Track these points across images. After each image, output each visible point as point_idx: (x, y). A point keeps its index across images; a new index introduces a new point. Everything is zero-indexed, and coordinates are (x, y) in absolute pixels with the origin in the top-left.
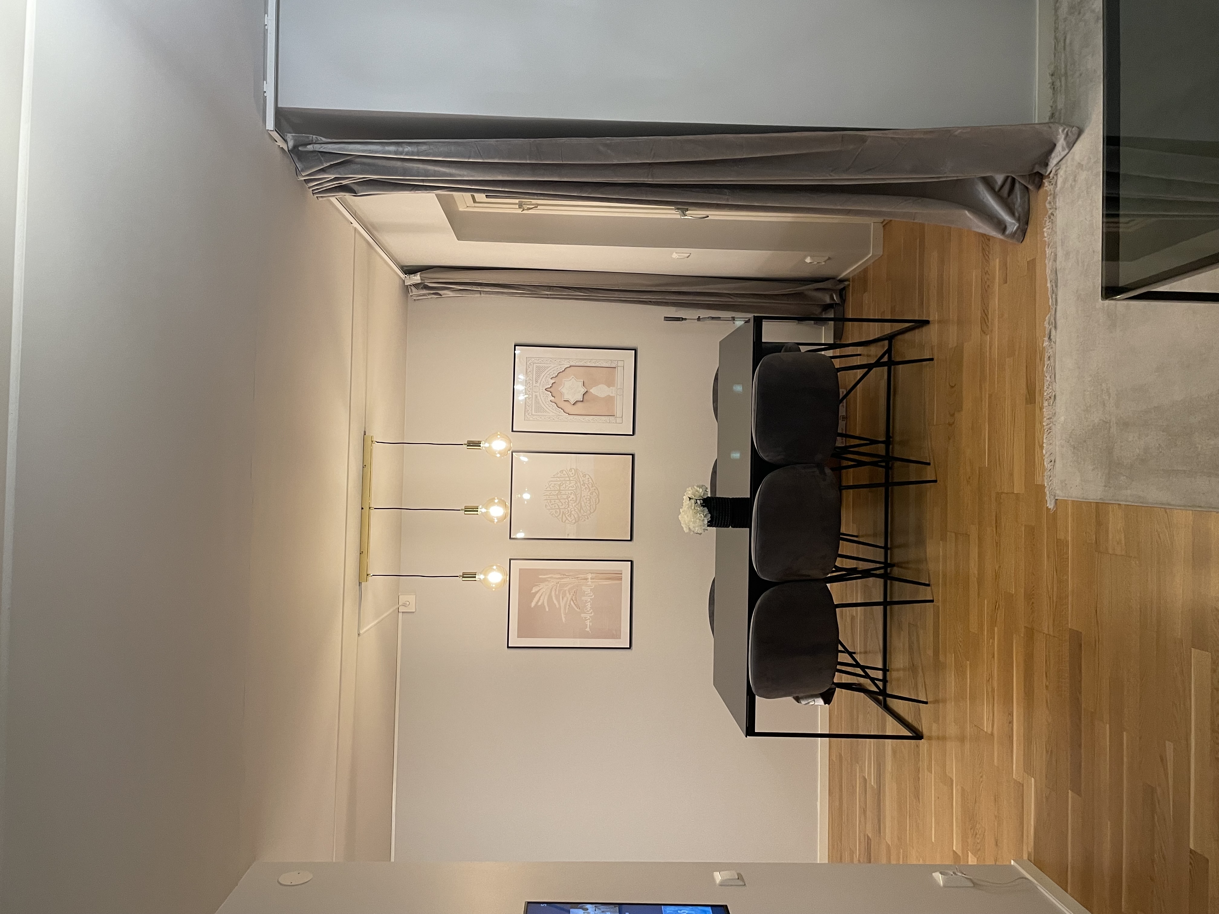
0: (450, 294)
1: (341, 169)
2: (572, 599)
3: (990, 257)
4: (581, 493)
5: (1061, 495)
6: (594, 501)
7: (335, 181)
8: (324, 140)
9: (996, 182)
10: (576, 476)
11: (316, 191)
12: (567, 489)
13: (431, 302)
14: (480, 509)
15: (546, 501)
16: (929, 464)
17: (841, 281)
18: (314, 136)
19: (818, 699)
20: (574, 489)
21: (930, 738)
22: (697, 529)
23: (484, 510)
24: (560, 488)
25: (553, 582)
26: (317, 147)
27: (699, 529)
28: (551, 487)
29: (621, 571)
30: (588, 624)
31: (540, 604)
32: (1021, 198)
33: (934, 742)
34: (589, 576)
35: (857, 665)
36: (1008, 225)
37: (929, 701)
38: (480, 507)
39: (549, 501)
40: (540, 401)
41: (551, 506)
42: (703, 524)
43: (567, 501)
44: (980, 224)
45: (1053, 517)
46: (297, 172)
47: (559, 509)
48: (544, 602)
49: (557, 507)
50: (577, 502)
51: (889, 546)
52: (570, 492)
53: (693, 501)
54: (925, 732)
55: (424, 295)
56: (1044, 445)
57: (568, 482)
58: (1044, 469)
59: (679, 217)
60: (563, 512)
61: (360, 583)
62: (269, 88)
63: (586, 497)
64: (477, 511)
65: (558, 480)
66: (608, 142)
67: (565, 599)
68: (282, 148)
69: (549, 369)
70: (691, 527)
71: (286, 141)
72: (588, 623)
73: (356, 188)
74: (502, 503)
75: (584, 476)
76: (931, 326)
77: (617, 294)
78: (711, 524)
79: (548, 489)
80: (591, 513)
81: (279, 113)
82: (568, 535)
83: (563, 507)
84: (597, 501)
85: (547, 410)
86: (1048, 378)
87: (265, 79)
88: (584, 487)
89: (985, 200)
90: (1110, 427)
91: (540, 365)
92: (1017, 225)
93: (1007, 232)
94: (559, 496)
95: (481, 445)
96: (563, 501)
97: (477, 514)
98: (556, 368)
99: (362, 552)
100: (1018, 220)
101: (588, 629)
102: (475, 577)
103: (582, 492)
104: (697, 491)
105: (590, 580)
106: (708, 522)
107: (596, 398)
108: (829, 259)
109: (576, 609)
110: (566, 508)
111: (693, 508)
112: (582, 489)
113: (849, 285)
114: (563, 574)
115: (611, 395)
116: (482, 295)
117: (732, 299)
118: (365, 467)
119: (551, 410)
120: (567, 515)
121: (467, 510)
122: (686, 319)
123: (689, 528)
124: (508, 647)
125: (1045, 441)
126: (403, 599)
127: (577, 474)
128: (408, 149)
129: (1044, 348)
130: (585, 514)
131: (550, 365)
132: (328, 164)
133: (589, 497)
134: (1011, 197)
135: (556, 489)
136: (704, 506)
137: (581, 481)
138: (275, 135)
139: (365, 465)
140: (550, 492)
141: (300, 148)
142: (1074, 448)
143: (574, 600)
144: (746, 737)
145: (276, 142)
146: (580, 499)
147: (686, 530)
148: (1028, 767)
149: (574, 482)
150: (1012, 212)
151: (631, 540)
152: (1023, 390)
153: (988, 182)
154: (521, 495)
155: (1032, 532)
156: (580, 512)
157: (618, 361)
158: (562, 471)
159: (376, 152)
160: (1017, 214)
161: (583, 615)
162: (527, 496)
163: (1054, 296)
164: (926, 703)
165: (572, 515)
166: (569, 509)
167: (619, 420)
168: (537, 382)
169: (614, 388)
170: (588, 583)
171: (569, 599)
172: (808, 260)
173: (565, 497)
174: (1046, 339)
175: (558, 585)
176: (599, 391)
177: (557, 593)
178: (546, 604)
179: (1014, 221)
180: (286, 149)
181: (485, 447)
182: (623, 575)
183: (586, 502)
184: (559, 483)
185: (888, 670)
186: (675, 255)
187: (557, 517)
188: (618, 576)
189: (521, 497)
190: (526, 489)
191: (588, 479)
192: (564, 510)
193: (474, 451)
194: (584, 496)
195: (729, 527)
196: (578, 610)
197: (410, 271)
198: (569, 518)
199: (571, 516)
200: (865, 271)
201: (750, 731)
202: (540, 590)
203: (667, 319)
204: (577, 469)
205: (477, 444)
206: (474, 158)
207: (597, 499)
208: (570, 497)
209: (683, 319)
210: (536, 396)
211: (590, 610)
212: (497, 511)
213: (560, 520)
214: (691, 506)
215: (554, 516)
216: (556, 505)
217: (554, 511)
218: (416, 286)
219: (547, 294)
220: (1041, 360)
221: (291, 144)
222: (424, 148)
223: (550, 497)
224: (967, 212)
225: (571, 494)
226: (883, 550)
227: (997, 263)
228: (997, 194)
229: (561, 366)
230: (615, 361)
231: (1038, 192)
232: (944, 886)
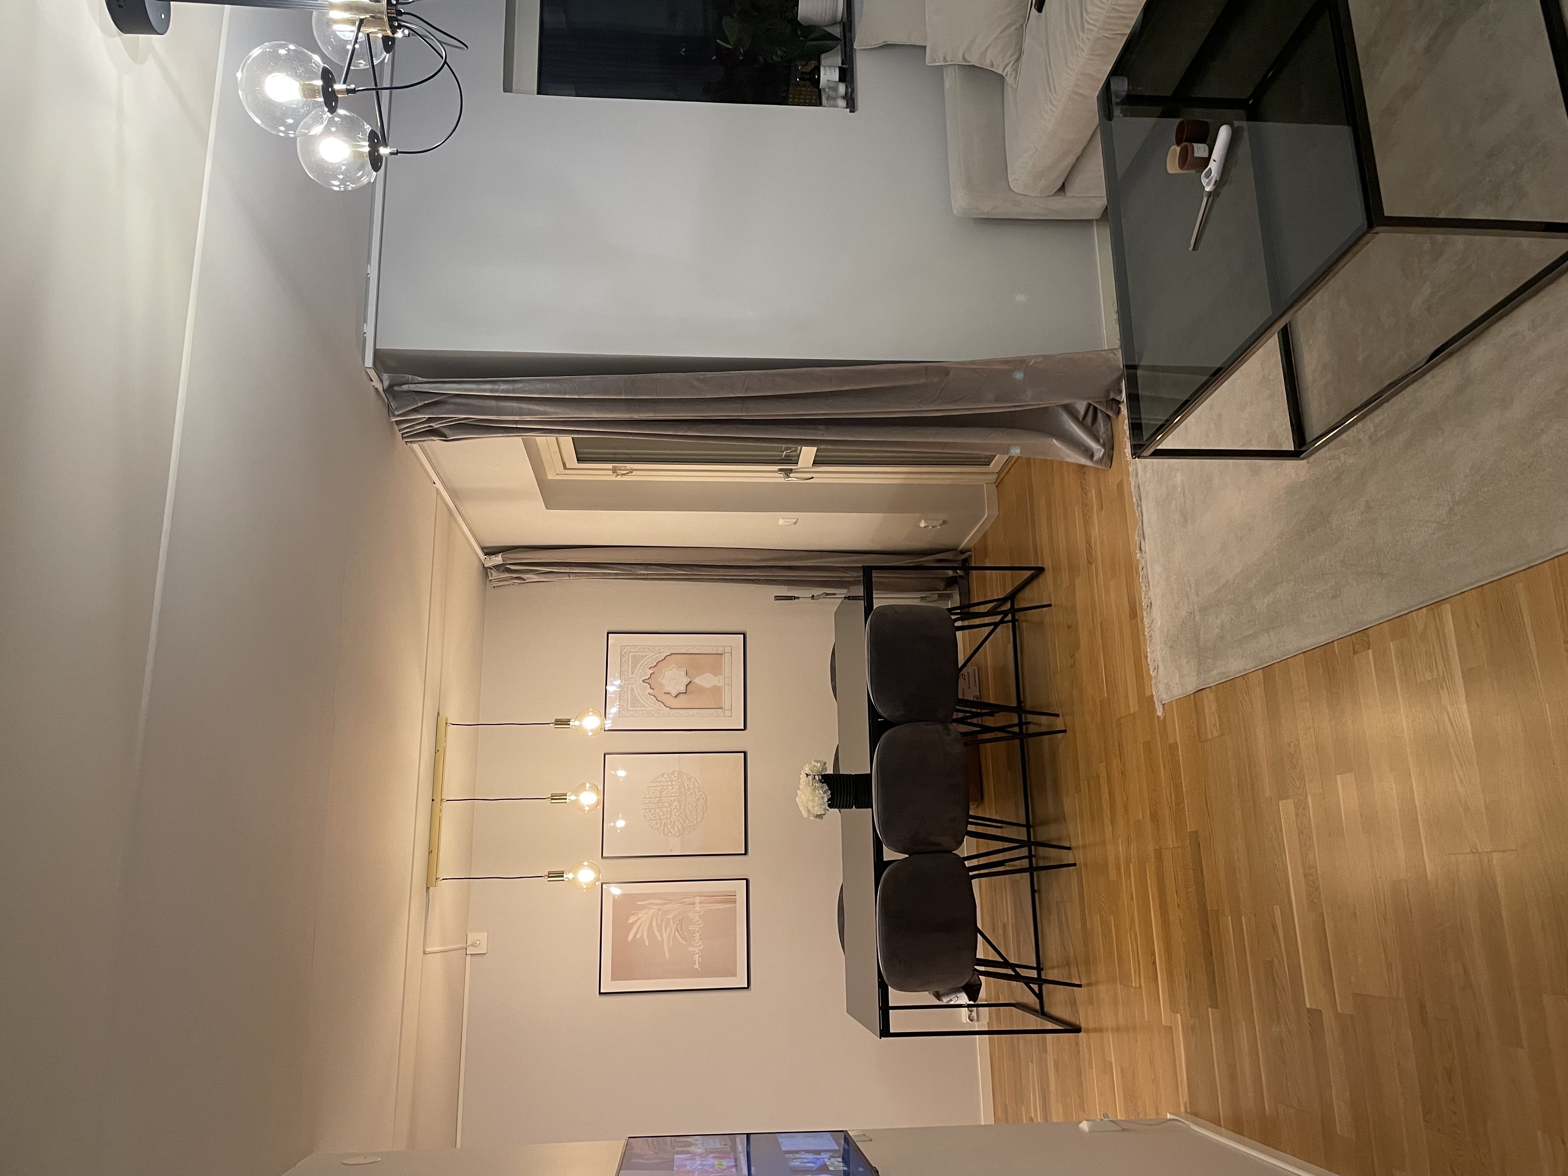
0: (536, 578)
1: (434, 409)
2: (677, 929)
3: (1087, 488)
4: (686, 798)
5: (1166, 698)
6: (701, 809)
7: (427, 424)
8: (420, 379)
9: (1079, 412)
10: (680, 779)
11: (406, 435)
12: (669, 795)
13: (513, 591)
14: (569, 796)
15: (644, 811)
16: (1058, 715)
17: (963, 552)
18: (410, 376)
20: (677, 795)
21: (1088, 1031)
22: (816, 809)
23: (573, 798)
24: (661, 795)
25: (654, 909)
26: (412, 387)
27: (819, 809)
28: (650, 793)
29: (735, 892)
30: (697, 959)
31: (638, 937)
32: (1104, 426)
33: (1091, 1034)
34: (697, 900)
35: (1006, 964)
36: (1095, 452)
37: (1083, 983)
38: (569, 794)
39: (648, 810)
40: (637, 694)
41: (651, 817)
42: (823, 802)
43: (669, 810)
44: (1069, 452)
45: (1164, 723)
46: (390, 412)
47: (660, 819)
48: (643, 934)
49: (658, 818)
50: (682, 810)
51: (1031, 824)
52: (672, 799)
53: (810, 777)
54: (1083, 1026)
55: (505, 580)
56: (1148, 655)
57: (670, 787)
58: (1151, 678)
59: (783, 480)
60: (665, 823)
61: (428, 888)
62: (369, 329)
63: (692, 804)
64: (566, 799)
65: (659, 784)
66: (702, 377)
67: (668, 930)
68: (376, 389)
69: (647, 657)
70: (810, 808)
71: (382, 381)
72: (697, 957)
73: (446, 431)
74: (594, 788)
75: (689, 779)
76: (1046, 572)
77: (721, 572)
78: (833, 803)
79: (647, 796)
80: (697, 822)
81: (377, 353)
82: (671, 850)
83: (665, 816)
84: (705, 810)
85: (646, 705)
86: (1144, 588)
87: (365, 321)
88: (689, 793)
89: (1070, 430)
90: (1195, 616)
91: (636, 654)
92: (1103, 450)
93: (1095, 459)
94: (660, 804)
95: (571, 723)
96: (664, 810)
97: (566, 802)
98: (655, 656)
99: (432, 852)
100: (1104, 446)
101: (697, 966)
102: (563, 876)
103: (688, 798)
104: (815, 766)
105: (697, 904)
106: (829, 800)
107: (701, 690)
108: (944, 522)
109: (681, 940)
110: (669, 819)
111: (811, 784)
112: (687, 795)
113: (970, 556)
114: (665, 898)
115: (718, 685)
116: (571, 578)
117: (846, 573)
118: (438, 752)
119: (650, 704)
120: (669, 827)
121: (553, 797)
122: (798, 598)
123: (809, 811)
124: (600, 993)
125: (1148, 650)
126: (472, 937)
127: (681, 778)
128: (503, 387)
129: (1138, 560)
130: (691, 824)
131: (648, 653)
132: (423, 403)
133: (695, 804)
134: (1095, 426)
135: (656, 796)
136: (823, 783)
137: (686, 784)
138: (372, 373)
139: (438, 751)
140: (649, 799)
141: (396, 388)
142: (1171, 647)
143: (679, 930)
144: (880, 1038)
145: (372, 381)
146: (685, 807)
147: (805, 814)
149: (677, 786)
150: (1097, 439)
151: (746, 854)
152: (1127, 609)
153: (1070, 410)
155: (1149, 747)
156: (685, 821)
157: (725, 646)
158: (662, 775)
159: (472, 390)
160: (1101, 441)
161: (691, 949)
163: (1139, 509)
164: (1080, 986)
165: (676, 827)
166: (671, 819)
167: (728, 713)
168: (633, 673)
169: (721, 677)
170: (696, 909)
171: (674, 929)
172: (923, 524)
173: (667, 805)
174: (1138, 551)
175: (660, 913)
176: (705, 680)
177: (659, 922)
178: (645, 937)
179: (1099, 447)
180: (381, 389)
181: (575, 726)
182: (737, 897)
183: (692, 810)
184: (659, 788)
185: (1042, 969)
186: (781, 522)
187: (657, 829)
188: (730, 898)
191: (694, 782)
192: (665, 821)
193: (562, 730)
194: (689, 804)
195: (852, 808)
196: (685, 943)
197: (490, 552)
198: (672, 830)
199: (673, 829)
200: (985, 536)
201: (885, 1032)
202: (638, 919)
203: (778, 598)
204: (680, 772)
205: (566, 722)
206: (569, 394)
207: (705, 806)
208: (672, 805)
209: (795, 598)
210: (632, 689)
211: (699, 942)
212: (588, 798)
213: (662, 832)
214: (809, 783)
215: (654, 828)
216: (656, 815)
217: (654, 822)
218: (497, 567)
219: (644, 574)
220: (1137, 573)
221: (386, 383)
222: (519, 386)
223: (650, 805)
224: (1054, 440)
225: (674, 802)
226: (1025, 829)
227: (1093, 493)
228: (1081, 423)
229: (661, 654)
230: (722, 646)
231: (1117, 417)
232: (1091, 1132)
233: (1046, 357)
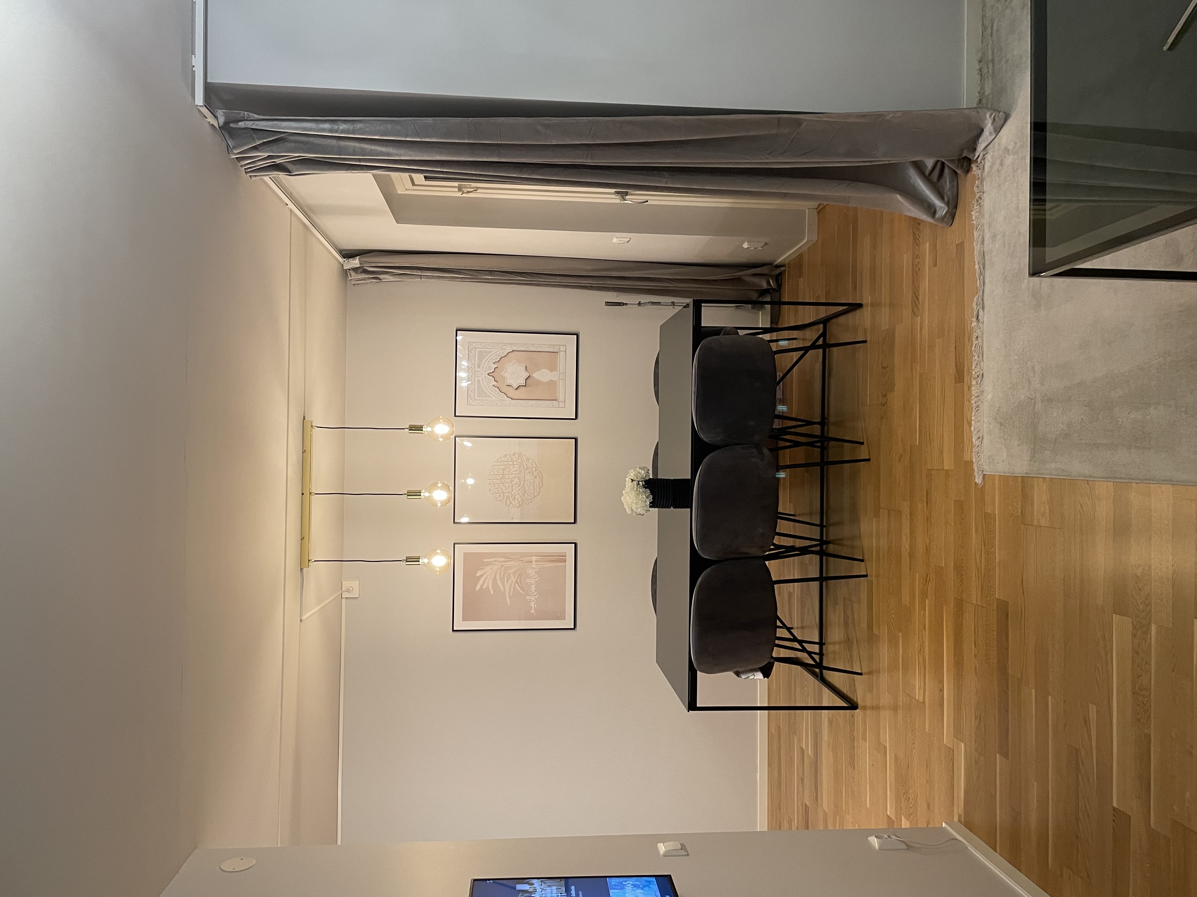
0: (391, 278)
1: (274, 147)
2: (517, 582)
3: (920, 240)
4: (525, 476)
5: (988, 470)
6: (538, 485)
7: (268, 160)
8: (256, 116)
9: (926, 167)
10: (520, 460)
11: (249, 170)
12: (510, 473)
13: (371, 287)
14: (423, 493)
15: (490, 485)
16: (862, 443)
17: (778, 266)
18: (246, 113)
19: (757, 673)
20: (518, 472)
21: (864, 708)
22: (639, 510)
23: (427, 494)
24: (503, 472)
25: (497, 565)
26: (249, 124)
27: (642, 511)
28: (495, 471)
29: (566, 553)
30: (533, 605)
31: (484, 587)
32: (950, 183)
33: (868, 712)
34: (534, 558)
35: (795, 639)
36: (937, 209)
37: (863, 672)
38: (423, 491)
39: (492, 485)
40: (482, 385)
41: (495, 490)
42: (646, 504)
43: (511, 485)
44: (911, 208)
45: (981, 491)
46: (229, 150)
47: (503, 492)
48: (488, 585)
49: (501, 491)
50: (521, 486)
51: (824, 524)
52: (513, 476)
53: (635, 483)
54: (860, 703)
55: (364, 279)
56: (973, 422)
57: (512, 466)
58: (972, 445)
59: (618, 201)
60: (507, 496)
61: (301, 569)
62: (198, 62)
63: (530, 481)
64: (420, 495)
65: (502, 464)
66: (548, 122)
67: (510, 582)
68: (213, 125)
69: (491, 353)
70: (634, 509)
71: (216, 117)
72: (533, 604)
73: (290, 167)
74: (446, 487)
75: (528, 460)
76: (864, 309)
77: (558, 279)
78: (653, 505)
79: (492, 473)
80: (535, 496)
81: (209, 88)
82: (512, 518)
83: (507, 491)
84: (541, 485)
85: (490, 394)
86: (976, 358)
87: (193, 53)
88: (527, 471)
89: (916, 185)
90: (1035, 404)
91: (483, 350)
92: (947, 209)
93: (937, 216)
94: (503, 480)
95: (423, 429)
96: (507, 485)
97: (420, 498)
98: (498, 353)
99: (303, 538)
100: (948, 204)
101: (533, 611)
102: (419, 561)
104: (639, 473)
105: (534, 562)
106: (650, 503)
107: (538, 383)
108: (766, 244)
109: (520, 591)
110: (510, 492)
111: (635, 489)
112: (526, 473)
113: (785, 271)
114: (508, 557)
115: (554, 379)
116: (423, 279)
117: (671, 283)
118: (305, 452)
119: (494, 394)
120: (511, 499)
121: (410, 494)
122: (626, 304)
123: (632, 510)
124: (453, 630)
125: (973, 418)
126: (346, 584)
127: (521, 459)
128: (343, 126)
129: (972, 328)
130: (529, 497)
131: (492, 350)
132: (261, 142)
133: (532, 481)
134: (941, 182)
135: (500, 473)
136: (646, 488)
137: (525, 464)
138: (205, 110)
139: (305, 451)
140: (494, 476)
141: (232, 125)
142: (1001, 424)
143: (518, 582)
144: (689, 711)
145: (206, 118)
146: (524, 483)
147: (629, 511)
148: (958, 733)
149: (518, 466)
150: (941, 196)
151: (575, 523)
152: (952, 370)
153: (918, 166)
154: (465, 480)
155: (960, 506)
156: (524, 495)
157: (560, 345)
158: (505, 456)
159: (311, 130)
160: (946, 199)
161: (528, 598)
162: (470, 481)
163: (982, 278)
164: (861, 674)
165: (516, 499)
166: (513, 493)
167: (561, 404)
168: (479, 367)
169: (556, 373)
170: (533, 566)
171: (514, 581)
172: (745, 245)
173: (509, 481)
174: (974, 319)
175: (503, 568)
176: (542, 375)
177: (502, 576)
178: (490, 587)
179: (943, 205)
180: (217, 126)
181: (427, 431)
182: (567, 557)
183: (530, 486)
184: (502, 467)
185: (824, 644)
186: (615, 240)
187: (501, 501)
188: (562, 558)
189: (465, 482)
190: (470, 475)
191: (532, 462)
192: (507, 494)
193: (416, 435)
194: (528, 480)
195: (670, 508)
196: (523, 592)
197: (348, 255)
198: (513, 502)
199: (514, 500)
200: (800, 257)
201: (692, 706)
202: (484, 573)
203: (608, 304)
204: (520, 453)
205: (419, 428)
206: (411, 136)
207: (541, 482)
208: (513, 481)
209: (624, 304)
210: (479, 381)
211: (535, 592)
212: (440, 495)
213: (504, 504)
214: (634, 488)
215: (497, 500)
216: (499, 489)
217: (498, 495)
218: (355, 270)
219: (489, 279)
220: (969, 339)
221: (222, 120)
222: (359, 126)
223: (494, 481)
224: (898, 196)
225: (515, 478)
226: (818, 528)
227: (927, 246)
228: (927, 178)
229: (504, 351)
230: (557, 345)
231: (966, 176)
232: (880, 849)
233: (905, 113)
